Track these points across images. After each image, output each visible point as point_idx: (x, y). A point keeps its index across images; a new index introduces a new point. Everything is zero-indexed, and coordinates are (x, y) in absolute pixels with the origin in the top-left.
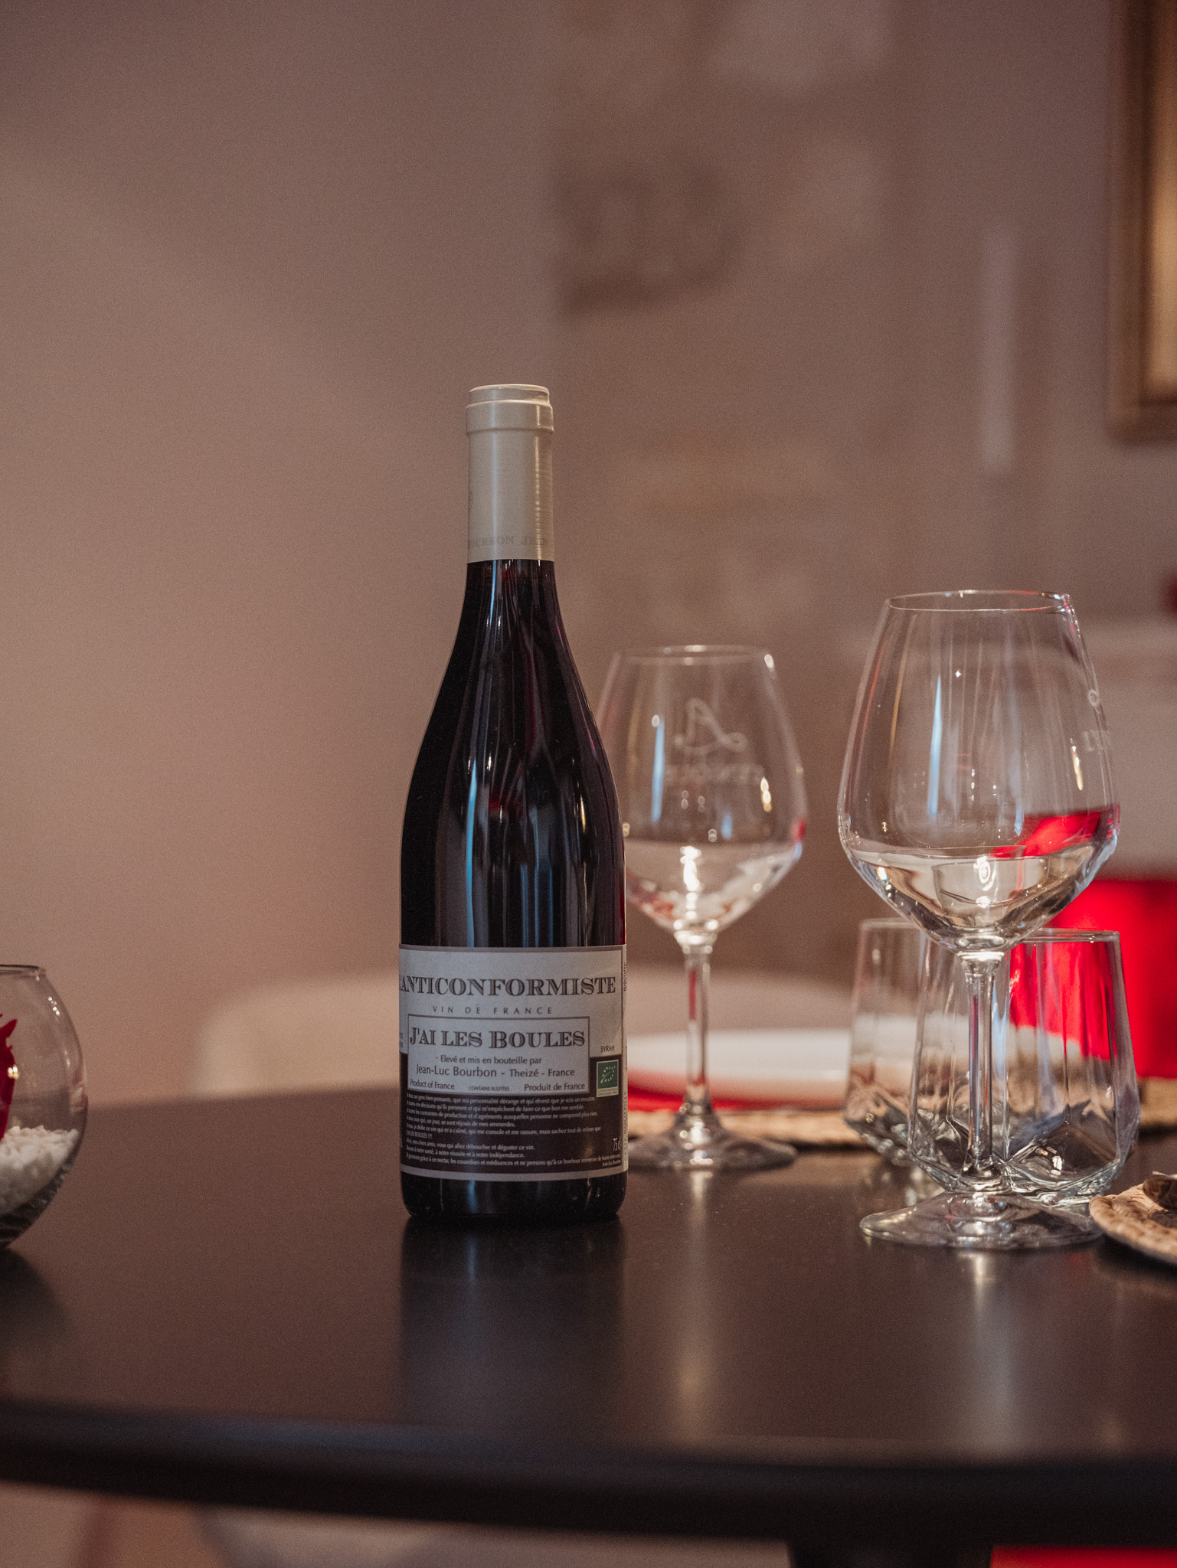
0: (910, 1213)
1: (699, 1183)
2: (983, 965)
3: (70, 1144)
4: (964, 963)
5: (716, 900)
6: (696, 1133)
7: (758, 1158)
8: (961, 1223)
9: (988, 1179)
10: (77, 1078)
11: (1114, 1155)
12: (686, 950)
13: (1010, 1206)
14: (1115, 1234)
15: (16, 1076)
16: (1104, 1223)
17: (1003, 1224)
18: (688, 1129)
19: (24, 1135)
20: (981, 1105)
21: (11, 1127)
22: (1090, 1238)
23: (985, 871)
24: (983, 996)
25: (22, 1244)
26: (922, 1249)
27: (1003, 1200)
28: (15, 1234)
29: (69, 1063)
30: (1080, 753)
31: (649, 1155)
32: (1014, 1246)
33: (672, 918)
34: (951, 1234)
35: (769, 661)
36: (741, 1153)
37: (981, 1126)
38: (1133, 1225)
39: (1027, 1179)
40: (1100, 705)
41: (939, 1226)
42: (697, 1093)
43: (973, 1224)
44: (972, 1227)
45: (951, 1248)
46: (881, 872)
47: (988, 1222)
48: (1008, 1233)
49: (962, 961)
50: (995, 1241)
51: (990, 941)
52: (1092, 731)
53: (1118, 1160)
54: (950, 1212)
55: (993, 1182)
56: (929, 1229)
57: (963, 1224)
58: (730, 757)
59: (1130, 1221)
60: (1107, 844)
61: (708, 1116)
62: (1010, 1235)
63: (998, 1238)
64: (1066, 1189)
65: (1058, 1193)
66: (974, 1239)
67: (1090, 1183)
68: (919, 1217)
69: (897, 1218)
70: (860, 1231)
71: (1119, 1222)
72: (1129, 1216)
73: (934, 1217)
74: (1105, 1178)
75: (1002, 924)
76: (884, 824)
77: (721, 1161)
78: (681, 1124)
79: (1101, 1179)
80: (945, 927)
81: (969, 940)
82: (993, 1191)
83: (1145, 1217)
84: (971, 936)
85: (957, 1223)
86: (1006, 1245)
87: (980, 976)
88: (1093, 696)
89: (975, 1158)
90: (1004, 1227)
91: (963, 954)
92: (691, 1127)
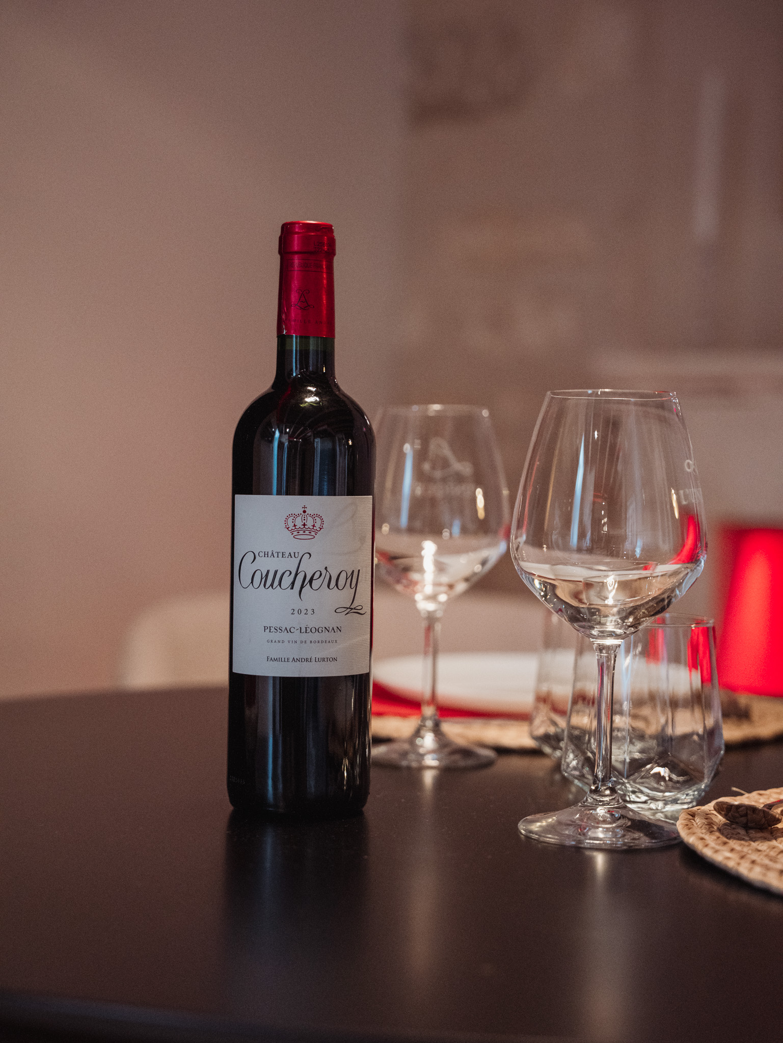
0: (554, 818)
1: (429, 777)
2: (608, 648)
4: (595, 646)
5: (444, 578)
6: (428, 741)
7: (470, 762)
8: (587, 829)
9: (607, 796)
11: (704, 776)
12: (423, 612)
13: (623, 816)
14: (688, 843)
16: (683, 834)
17: (618, 830)
18: (422, 738)
22: (676, 842)
23: (611, 583)
26: (562, 848)
27: (617, 812)
31: (394, 756)
32: (625, 847)
33: (415, 592)
34: (582, 838)
35: (485, 414)
36: (457, 757)
38: (703, 836)
39: (642, 792)
40: (694, 470)
41: (573, 830)
42: (429, 711)
43: (597, 830)
44: (595, 832)
45: (581, 848)
46: (537, 582)
47: (607, 828)
48: (620, 837)
49: (594, 644)
50: (610, 844)
51: (614, 632)
52: (687, 490)
53: (706, 781)
54: (581, 819)
55: (611, 798)
56: (567, 832)
57: (590, 829)
58: (460, 479)
59: (702, 832)
60: (698, 566)
61: (436, 729)
62: (622, 838)
63: (613, 841)
64: (670, 799)
65: (664, 802)
66: (598, 842)
67: (687, 795)
68: (559, 823)
69: (546, 821)
70: (517, 830)
71: (694, 834)
72: (703, 828)
73: (569, 822)
74: (698, 792)
75: (623, 619)
76: (545, 546)
77: (444, 763)
78: (418, 733)
79: (696, 793)
80: (584, 620)
81: (599, 631)
82: (611, 805)
83: (713, 828)
84: (601, 628)
85: (585, 829)
86: (619, 847)
87: (606, 655)
88: (688, 464)
89: (599, 781)
90: (618, 833)
91: (595, 640)
92: (425, 736)
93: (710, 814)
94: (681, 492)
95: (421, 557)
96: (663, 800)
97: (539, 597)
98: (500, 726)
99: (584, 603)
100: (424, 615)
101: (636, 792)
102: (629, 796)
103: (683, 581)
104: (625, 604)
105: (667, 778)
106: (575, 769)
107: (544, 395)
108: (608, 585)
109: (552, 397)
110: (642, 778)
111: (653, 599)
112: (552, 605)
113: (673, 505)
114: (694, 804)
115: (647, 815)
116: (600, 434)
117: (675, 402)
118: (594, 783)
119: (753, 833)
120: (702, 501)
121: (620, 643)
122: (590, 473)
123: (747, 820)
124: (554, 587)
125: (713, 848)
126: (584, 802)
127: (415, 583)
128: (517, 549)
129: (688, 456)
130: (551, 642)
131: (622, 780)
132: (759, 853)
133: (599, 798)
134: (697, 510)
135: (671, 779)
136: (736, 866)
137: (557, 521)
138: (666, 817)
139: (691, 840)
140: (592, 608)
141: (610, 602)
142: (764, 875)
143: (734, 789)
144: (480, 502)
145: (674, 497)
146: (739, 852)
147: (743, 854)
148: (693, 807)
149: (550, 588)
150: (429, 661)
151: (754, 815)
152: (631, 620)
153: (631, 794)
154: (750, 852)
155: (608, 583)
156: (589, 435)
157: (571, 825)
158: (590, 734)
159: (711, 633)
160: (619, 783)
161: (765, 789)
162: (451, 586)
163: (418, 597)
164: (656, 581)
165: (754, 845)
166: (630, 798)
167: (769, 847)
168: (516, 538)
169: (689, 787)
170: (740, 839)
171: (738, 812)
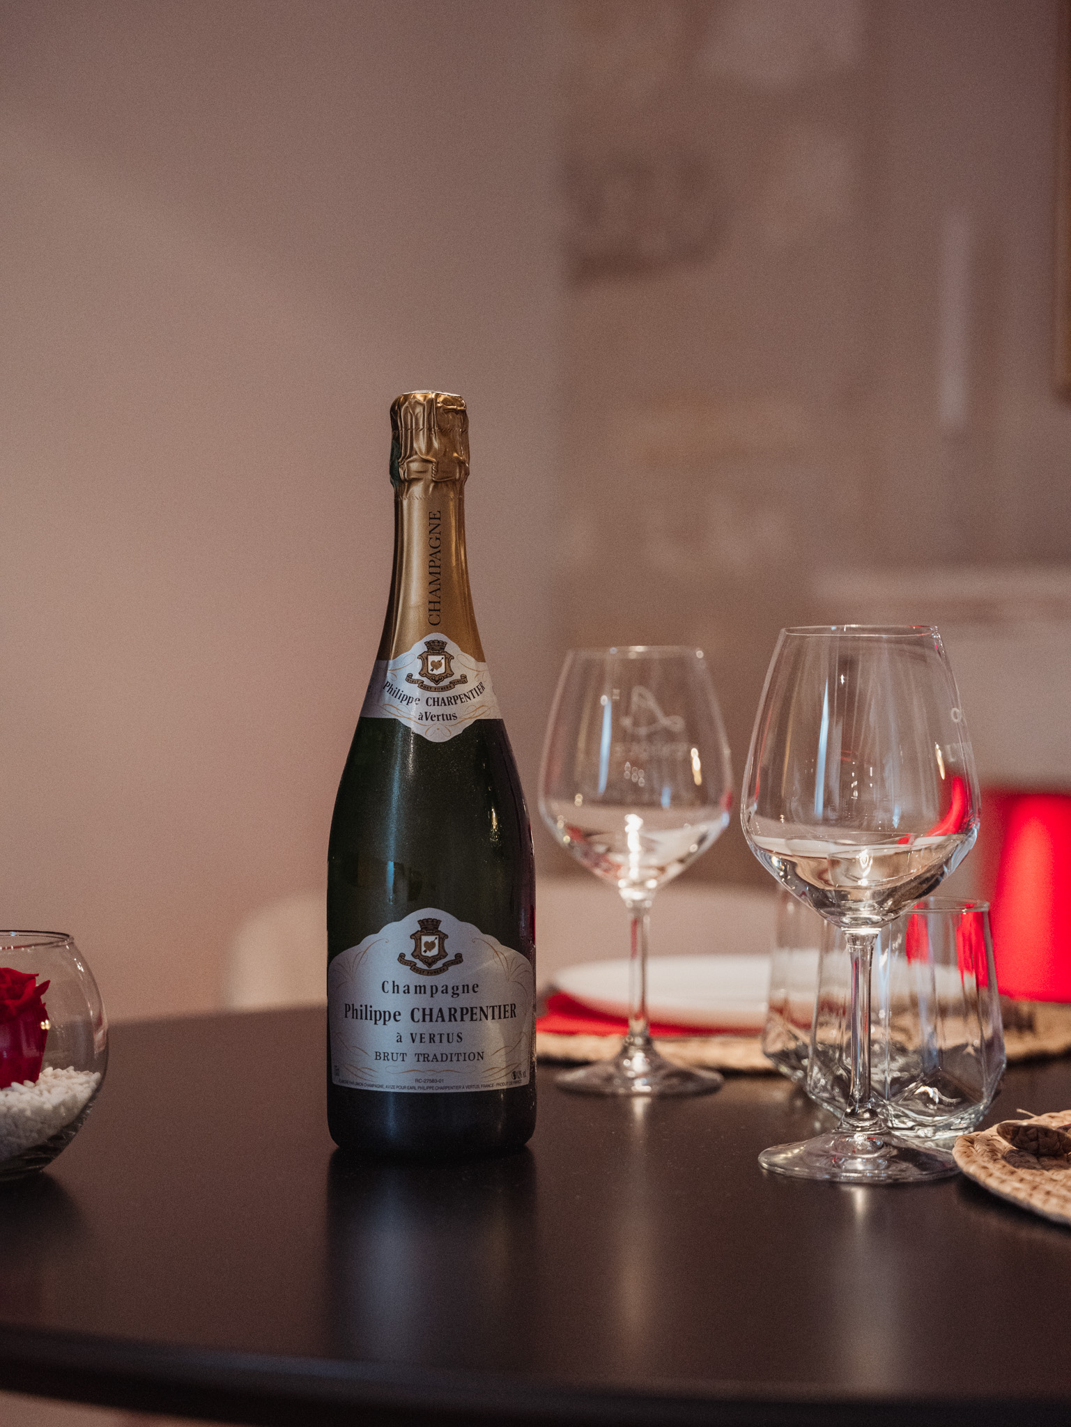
0: (802, 1148)
1: (639, 1107)
2: (863, 938)
3: (93, 1085)
4: (847, 936)
6: (638, 1062)
7: (691, 1087)
8: (843, 1160)
9: (867, 1120)
10: (99, 1022)
11: (983, 1095)
12: (629, 903)
13: (886, 1144)
14: (968, 1173)
15: (48, 1027)
16: (961, 1162)
17: (880, 1161)
18: (631, 1059)
19: (56, 1077)
21: (44, 1069)
22: (952, 1174)
23: (864, 859)
25: (53, 1169)
26: (812, 1183)
27: (880, 1139)
28: (48, 1161)
29: (91, 1013)
30: (943, 750)
31: (596, 1081)
32: (890, 1181)
34: (836, 1170)
35: (700, 654)
36: (675, 1081)
37: (861, 1069)
38: (986, 1164)
39: (907, 1116)
40: (962, 720)
41: (825, 1162)
42: (637, 1026)
43: (854, 1161)
44: (853, 1164)
45: (838, 1182)
46: (775, 860)
47: (867, 1159)
48: (884, 1169)
49: (845, 934)
50: (872, 1177)
51: (869, 919)
52: (954, 745)
53: (985, 1101)
54: (835, 1148)
55: (871, 1122)
56: (818, 1164)
57: (846, 1160)
58: (670, 736)
59: (984, 1160)
60: (970, 836)
61: (648, 1047)
62: (886, 1171)
63: (875, 1173)
64: (942, 1124)
65: (934, 1128)
66: (856, 1175)
67: (962, 1119)
68: (809, 1154)
69: (792, 1152)
70: (757, 1164)
71: (974, 1162)
72: (984, 1156)
73: (821, 1153)
74: (976, 1115)
75: (881, 903)
76: (782, 816)
77: (657, 1088)
78: (625, 1052)
79: (973, 1116)
80: (833, 905)
81: (851, 918)
82: (872, 1131)
83: (997, 1155)
84: (854, 914)
85: (841, 1160)
86: (882, 1180)
87: (861, 947)
88: (955, 713)
89: (856, 1102)
90: (880, 1164)
91: (846, 929)
92: (633, 1057)
93: (993, 1140)
94: (948, 747)
95: (625, 835)
96: (933, 1126)
97: (777, 878)
98: (723, 1044)
99: (831, 885)
100: (629, 905)
101: (901, 1116)
102: (891, 1121)
103: (952, 855)
104: (882, 885)
105: (937, 1100)
106: (824, 1089)
107: (778, 632)
108: (861, 862)
109: (788, 635)
110: (905, 1099)
111: (915, 879)
112: (794, 888)
113: (937, 762)
114: (972, 1129)
115: (915, 1144)
116: (848, 678)
117: (936, 638)
118: (850, 1105)
119: (1046, 1161)
120: (972, 757)
121: (877, 932)
122: (836, 726)
123: (1039, 1144)
124: (794, 865)
125: (998, 1178)
126: (838, 1128)
128: (749, 821)
129: (955, 703)
130: (787, 939)
131: (882, 1101)
132: (1054, 1183)
133: (856, 1123)
134: (967, 770)
135: (941, 1102)
136: (1028, 1198)
137: (797, 786)
138: (937, 1145)
139: (971, 1169)
140: (842, 891)
141: (863, 882)
142: (1063, 1207)
143: (1020, 1111)
144: (696, 764)
145: (939, 754)
146: (1030, 1182)
147: (1037, 1184)
148: (970, 1133)
149: (790, 866)
150: (637, 963)
151: (1047, 1139)
152: (890, 902)
153: (894, 1119)
154: (1043, 1182)
155: (860, 859)
156: (834, 679)
157: (821, 1156)
158: (840, 1048)
159: (986, 919)
160: (879, 1106)
161: (1058, 1111)
162: (662, 869)
163: (622, 883)
164: (920, 856)
165: (1048, 1174)
166: (892, 1124)
167: (1066, 1177)
168: (747, 808)
169: (965, 1110)
170: (1029, 1168)
171: (1027, 1135)
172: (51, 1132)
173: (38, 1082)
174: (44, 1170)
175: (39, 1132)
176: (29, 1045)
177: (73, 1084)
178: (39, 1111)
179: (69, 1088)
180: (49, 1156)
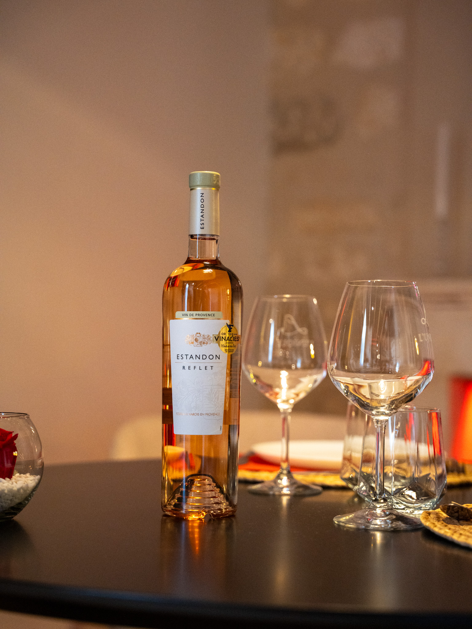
0: (353, 515)
1: (285, 500)
2: (382, 421)
3: (37, 481)
4: (374, 420)
5: (293, 391)
6: (284, 481)
7: (308, 492)
8: (371, 520)
9: (382, 503)
10: (40, 455)
11: (435, 495)
12: (282, 410)
13: (390, 514)
15: (16, 455)
16: (423, 522)
17: (388, 521)
18: (281, 479)
19: (20, 477)
20: (379, 473)
21: (15, 473)
22: (419, 527)
23: (383, 386)
24: (381, 432)
25: (18, 518)
26: (358, 529)
27: (388, 511)
28: (15, 514)
29: (36, 451)
30: (418, 341)
31: (265, 489)
32: (392, 529)
33: (276, 398)
35: (315, 301)
36: (301, 490)
37: (379, 482)
38: (434, 522)
39: (401, 503)
40: (426, 324)
41: (363, 521)
42: (284, 466)
43: (377, 521)
45: (367, 529)
46: (342, 385)
47: (382, 520)
48: (390, 524)
49: (374, 419)
50: (384, 527)
51: (384, 412)
52: (422, 334)
53: (437, 497)
54: (368, 515)
55: (384, 504)
56: (360, 522)
58: (300, 336)
60: (429, 377)
61: (289, 474)
64: (417, 507)
65: (414, 509)
66: (377, 526)
67: (427, 505)
68: (356, 517)
69: (349, 517)
70: (333, 522)
71: (429, 522)
72: (434, 519)
73: (361, 517)
74: (433, 504)
75: (390, 406)
76: (346, 366)
77: (293, 492)
78: (278, 477)
79: (431, 504)
81: (376, 412)
82: (384, 508)
83: (440, 519)
84: (377, 410)
86: (389, 529)
87: (380, 426)
88: (423, 320)
89: (377, 495)
90: (388, 522)
91: (374, 417)
92: (282, 479)
93: (439, 513)
94: (420, 335)
95: (280, 378)
97: (343, 393)
98: (324, 475)
101: (399, 503)
104: (391, 398)
106: (365, 491)
109: (349, 285)
111: (406, 395)
112: (351, 398)
114: (431, 509)
115: (406, 515)
116: (375, 308)
117: (416, 288)
118: (375, 497)
119: (461, 522)
120: (431, 341)
121: (388, 419)
122: (370, 329)
123: (459, 515)
125: (439, 528)
126: (369, 506)
127: (277, 394)
128: (332, 370)
129: (423, 317)
131: (390, 496)
132: (464, 530)
133: (377, 504)
135: (417, 498)
136: (451, 536)
138: (415, 516)
139: (427, 524)
141: (382, 397)
142: (466, 539)
144: (312, 351)
146: (453, 530)
147: (456, 531)
150: (285, 438)
151: (462, 512)
152: (394, 405)
153: (395, 504)
154: (459, 530)
155: (381, 386)
156: (369, 308)
160: (388, 498)
162: (297, 395)
163: (278, 401)
165: (462, 527)
166: (395, 507)
168: (331, 364)
169: (428, 501)
170: (454, 524)
171: (453, 510)
172: (17, 501)
173: (12, 478)
174: (14, 518)
175: (11, 500)
176: (7, 462)
177: (28, 480)
178: (11, 491)
179: (25, 481)
180: (16, 512)
